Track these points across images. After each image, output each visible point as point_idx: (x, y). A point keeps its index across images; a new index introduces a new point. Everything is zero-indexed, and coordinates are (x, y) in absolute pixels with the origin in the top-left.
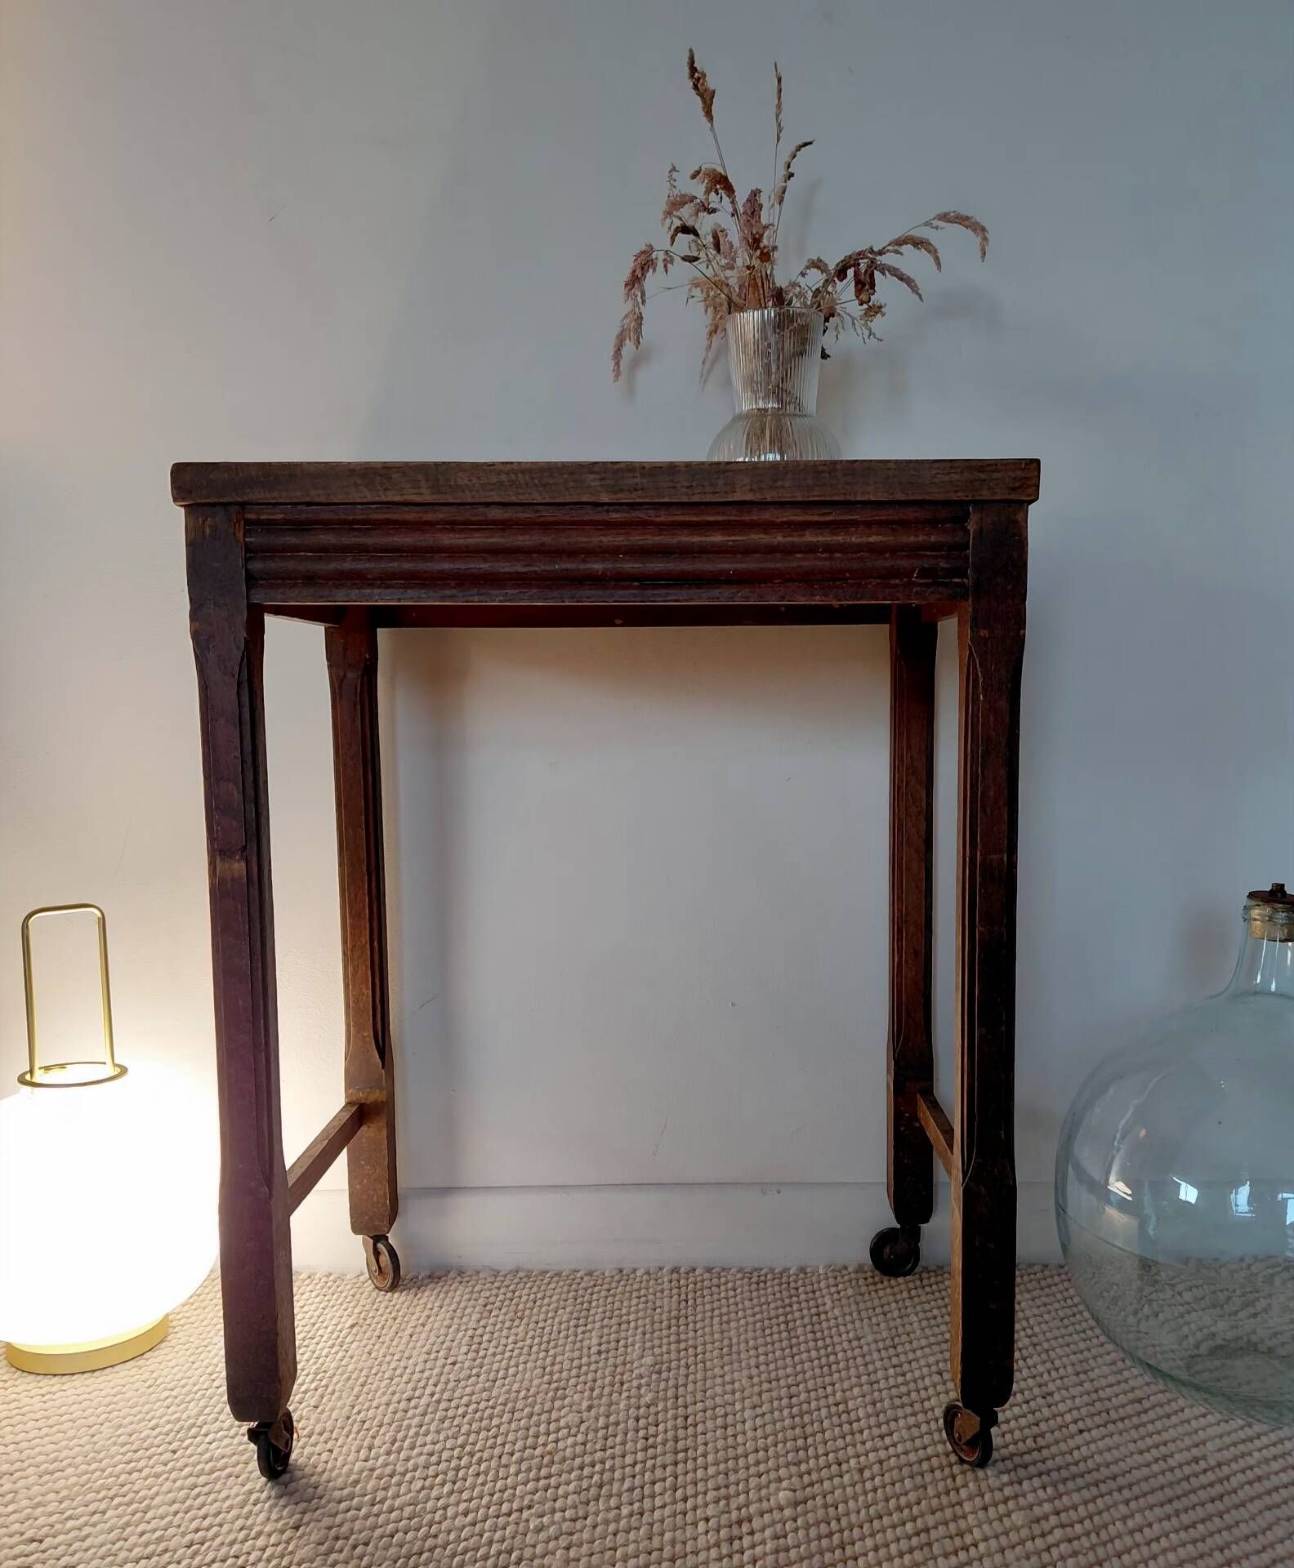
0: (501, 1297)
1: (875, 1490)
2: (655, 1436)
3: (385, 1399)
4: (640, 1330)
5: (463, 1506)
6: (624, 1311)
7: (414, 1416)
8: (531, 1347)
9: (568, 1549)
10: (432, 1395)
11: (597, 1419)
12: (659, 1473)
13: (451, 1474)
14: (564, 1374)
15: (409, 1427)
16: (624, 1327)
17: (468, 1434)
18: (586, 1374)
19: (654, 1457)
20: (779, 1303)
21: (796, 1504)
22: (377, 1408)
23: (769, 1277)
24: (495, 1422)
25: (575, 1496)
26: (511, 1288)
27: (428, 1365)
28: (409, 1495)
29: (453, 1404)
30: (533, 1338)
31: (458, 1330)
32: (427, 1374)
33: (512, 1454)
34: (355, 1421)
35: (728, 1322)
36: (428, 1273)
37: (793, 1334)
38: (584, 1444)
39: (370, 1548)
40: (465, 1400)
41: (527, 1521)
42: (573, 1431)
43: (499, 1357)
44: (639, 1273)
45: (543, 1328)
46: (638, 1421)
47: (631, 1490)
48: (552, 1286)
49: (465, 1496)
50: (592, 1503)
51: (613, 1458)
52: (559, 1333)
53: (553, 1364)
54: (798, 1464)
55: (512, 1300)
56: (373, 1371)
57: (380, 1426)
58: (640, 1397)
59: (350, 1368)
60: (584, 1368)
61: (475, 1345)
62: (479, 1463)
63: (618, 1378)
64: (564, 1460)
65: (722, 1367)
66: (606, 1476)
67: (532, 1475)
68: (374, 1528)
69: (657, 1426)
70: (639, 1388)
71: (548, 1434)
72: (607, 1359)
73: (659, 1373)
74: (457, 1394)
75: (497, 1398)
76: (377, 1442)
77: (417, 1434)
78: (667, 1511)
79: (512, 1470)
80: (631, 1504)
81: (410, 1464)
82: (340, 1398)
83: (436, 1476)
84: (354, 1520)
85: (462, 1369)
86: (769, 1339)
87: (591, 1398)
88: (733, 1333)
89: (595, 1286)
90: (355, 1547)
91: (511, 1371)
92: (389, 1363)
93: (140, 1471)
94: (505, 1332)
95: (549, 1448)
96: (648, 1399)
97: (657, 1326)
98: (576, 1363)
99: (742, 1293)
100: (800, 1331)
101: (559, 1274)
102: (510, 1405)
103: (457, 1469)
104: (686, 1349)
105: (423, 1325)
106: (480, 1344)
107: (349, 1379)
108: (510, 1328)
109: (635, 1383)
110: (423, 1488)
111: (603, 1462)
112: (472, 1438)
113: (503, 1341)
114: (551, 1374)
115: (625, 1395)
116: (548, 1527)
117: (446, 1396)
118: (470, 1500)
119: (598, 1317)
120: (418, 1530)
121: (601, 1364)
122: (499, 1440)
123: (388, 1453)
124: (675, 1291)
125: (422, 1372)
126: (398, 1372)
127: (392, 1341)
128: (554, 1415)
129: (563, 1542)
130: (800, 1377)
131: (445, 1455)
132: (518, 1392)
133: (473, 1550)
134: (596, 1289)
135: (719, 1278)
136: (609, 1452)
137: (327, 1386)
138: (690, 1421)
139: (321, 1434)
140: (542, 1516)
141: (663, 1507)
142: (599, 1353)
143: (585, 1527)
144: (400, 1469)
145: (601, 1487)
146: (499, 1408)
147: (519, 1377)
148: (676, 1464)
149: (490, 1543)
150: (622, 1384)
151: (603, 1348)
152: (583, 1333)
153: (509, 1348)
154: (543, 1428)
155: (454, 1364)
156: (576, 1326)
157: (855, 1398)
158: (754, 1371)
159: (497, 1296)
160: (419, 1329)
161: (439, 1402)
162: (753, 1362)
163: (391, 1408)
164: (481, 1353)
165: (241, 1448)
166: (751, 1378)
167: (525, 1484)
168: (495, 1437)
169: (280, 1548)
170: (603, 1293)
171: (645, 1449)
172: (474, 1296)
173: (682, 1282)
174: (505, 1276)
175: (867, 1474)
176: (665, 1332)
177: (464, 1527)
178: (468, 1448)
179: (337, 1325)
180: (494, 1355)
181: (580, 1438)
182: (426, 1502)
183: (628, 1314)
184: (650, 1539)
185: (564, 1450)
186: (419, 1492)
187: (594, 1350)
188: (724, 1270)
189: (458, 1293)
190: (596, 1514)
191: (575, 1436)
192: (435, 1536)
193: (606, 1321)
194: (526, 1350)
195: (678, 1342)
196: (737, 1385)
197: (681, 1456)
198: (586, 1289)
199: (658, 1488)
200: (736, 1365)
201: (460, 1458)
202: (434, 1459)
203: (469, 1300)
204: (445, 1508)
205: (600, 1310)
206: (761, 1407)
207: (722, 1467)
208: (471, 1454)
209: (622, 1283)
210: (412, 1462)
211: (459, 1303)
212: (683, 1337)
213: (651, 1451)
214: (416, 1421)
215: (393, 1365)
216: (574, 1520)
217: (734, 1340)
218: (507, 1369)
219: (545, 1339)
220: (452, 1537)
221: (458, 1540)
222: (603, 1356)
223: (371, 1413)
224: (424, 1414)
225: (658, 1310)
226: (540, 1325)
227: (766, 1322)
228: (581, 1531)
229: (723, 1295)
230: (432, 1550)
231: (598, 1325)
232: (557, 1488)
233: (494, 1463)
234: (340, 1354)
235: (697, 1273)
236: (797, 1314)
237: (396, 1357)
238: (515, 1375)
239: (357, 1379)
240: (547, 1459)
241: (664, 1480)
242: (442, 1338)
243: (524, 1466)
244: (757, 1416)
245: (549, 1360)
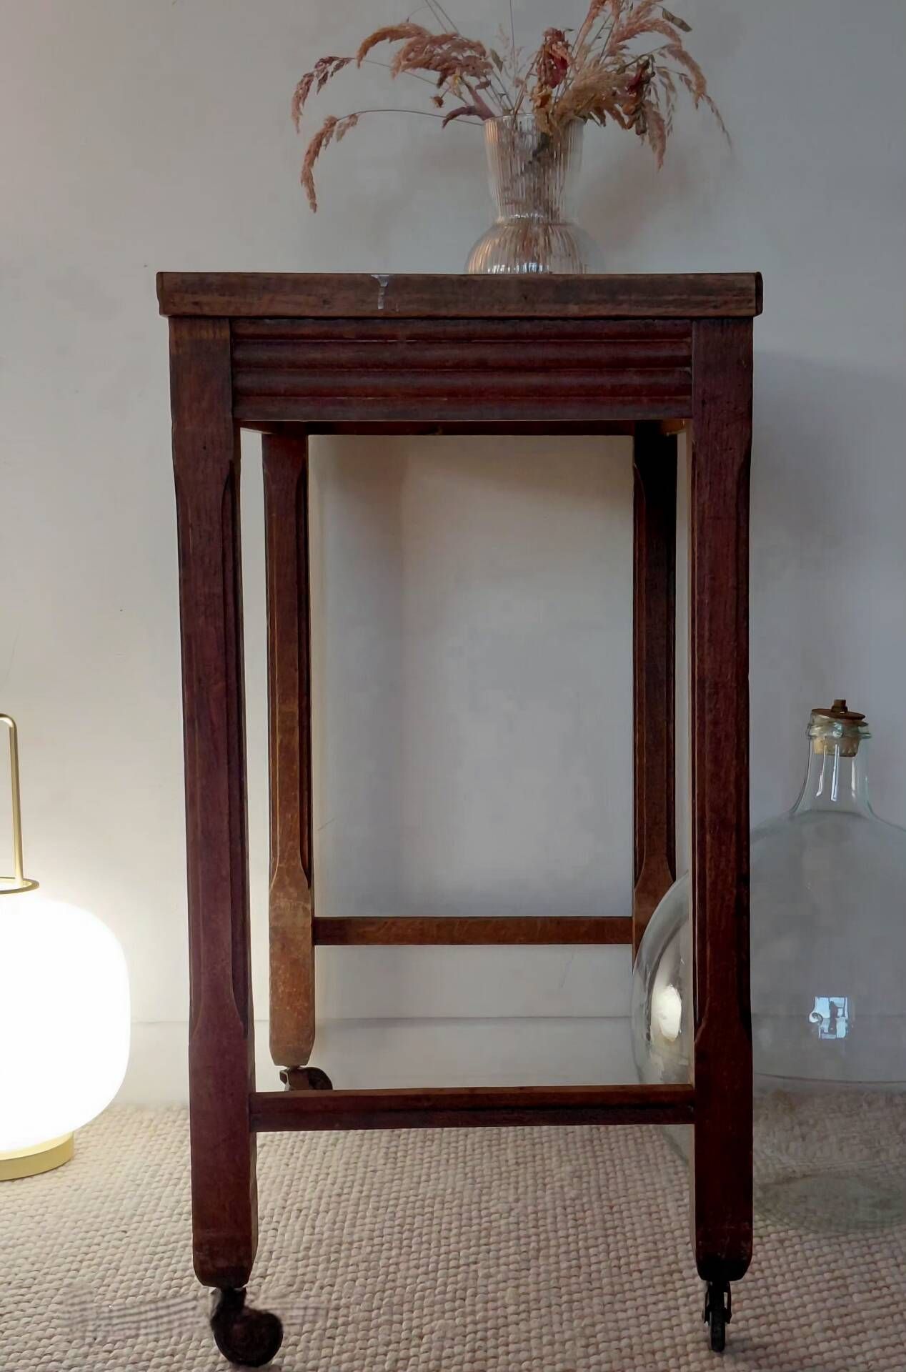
1: (795, 1253)
2: (584, 1218)
3: (315, 1195)
5: (413, 1263)
7: (348, 1206)
8: (448, 1160)
9: (516, 1287)
10: (361, 1192)
11: (525, 1207)
12: (591, 1242)
13: (395, 1243)
14: (487, 1179)
15: (345, 1214)
17: (404, 1217)
18: (507, 1178)
19: (585, 1232)
22: (310, 1201)
24: (427, 1210)
25: (516, 1256)
27: (349, 1172)
28: (361, 1257)
29: (383, 1197)
30: (449, 1154)
31: (371, 1148)
32: (350, 1178)
33: (450, 1230)
34: (290, 1212)
38: (518, 1223)
40: (394, 1195)
42: (504, 1215)
43: (417, 1167)
45: (457, 1148)
46: (565, 1209)
47: (567, 1252)
49: (413, 1256)
50: (532, 1260)
51: (546, 1232)
52: (474, 1150)
53: (473, 1172)
57: (318, 1213)
59: (271, 1175)
60: (505, 1175)
61: (390, 1158)
62: (420, 1235)
63: (540, 1181)
64: (499, 1234)
65: (641, 1174)
66: (542, 1244)
67: (472, 1243)
69: (584, 1212)
70: (562, 1187)
71: (481, 1217)
72: (526, 1168)
73: (580, 1177)
74: (385, 1191)
75: (425, 1194)
76: (318, 1223)
77: (355, 1218)
78: (603, 1265)
79: (452, 1240)
80: (569, 1261)
83: (381, 1245)
85: (384, 1175)
87: (516, 1194)
91: (433, 1176)
92: (309, 1171)
95: (484, 1225)
96: (573, 1194)
98: (495, 1171)
102: (438, 1199)
103: (401, 1240)
104: (604, 1162)
106: (395, 1158)
108: (422, 1147)
109: (558, 1184)
110: (372, 1252)
111: (538, 1235)
112: (408, 1220)
113: (418, 1156)
114: (473, 1178)
115: (548, 1192)
116: (495, 1275)
117: (374, 1192)
118: (418, 1259)
121: (520, 1172)
122: (435, 1222)
123: (332, 1230)
125: (345, 1177)
126: (321, 1177)
127: (306, 1156)
128: (483, 1205)
129: (512, 1283)
131: (386, 1231)
132: (445, 1190)
136: (541, 1229)
138: (615, 1209)
140: (488, 1268)
141: (598, 1263)
142: (517, 1164)
143: (528, 1275)
144: (346, 1239)
145: (538, 1250)
146: (428, 1201)
147: (441, 1180)
148: (607, 1236)
149: (445, 1285)
150: (545, 1185)
151: (520, 1160)
152: (498, 1150)
153: (426, 1161)
154: (474, 1213)
155: (375, 1171)
158: (674, 1177)
161: (369, 1197)
163: (323, 1201)
164: (399, 1165)
166: (671, 1181)
167: (468, 1248)
168: (430, 1219)
171: (576, 1227)
175: (787, 1243)
177: (418, 1275)
178: (406, 1227)
180: (413, 1165)
181: (512, 1219)
182: (378, 1260)
184: (590, 1282)
185: (499, 1227)
186: (368, 1254)
187: (511, 1162)
190: (538, 1267)
191: (506, 1218)
192: (393, 1281)
194: (443, 1162)
195: (595, 1157)
197: (610, 1232)
199: (592, 1251)
201: (401, 1233)
202: (376, 1234)
204: (396, 1264)
207: (650, 1238)
208: (411, 1231)
210: (355, 1236)
212: (598, 1153)
213: (581, 1229)
214: (351, 1209)
215: (314, 1172)
216: (518, 1271)
218: (428, 1175)
219: (460, 1154)
220: (409, 1280)
221: (416, 1283)
222: (522, 1166)
223: (305, 1204)
224: (357, 1205)
228: (526, 1277)
232: (498, 1251)
233: (434, 1236)
237: (315, 1167)
238: (438, 1179)
239: (282, 1183)
240: (483, 1234)
241: (597, 1246)
242: (356, 1155)
243: (463, 1238)
244: (680, 1206)
245: (468, 1170)
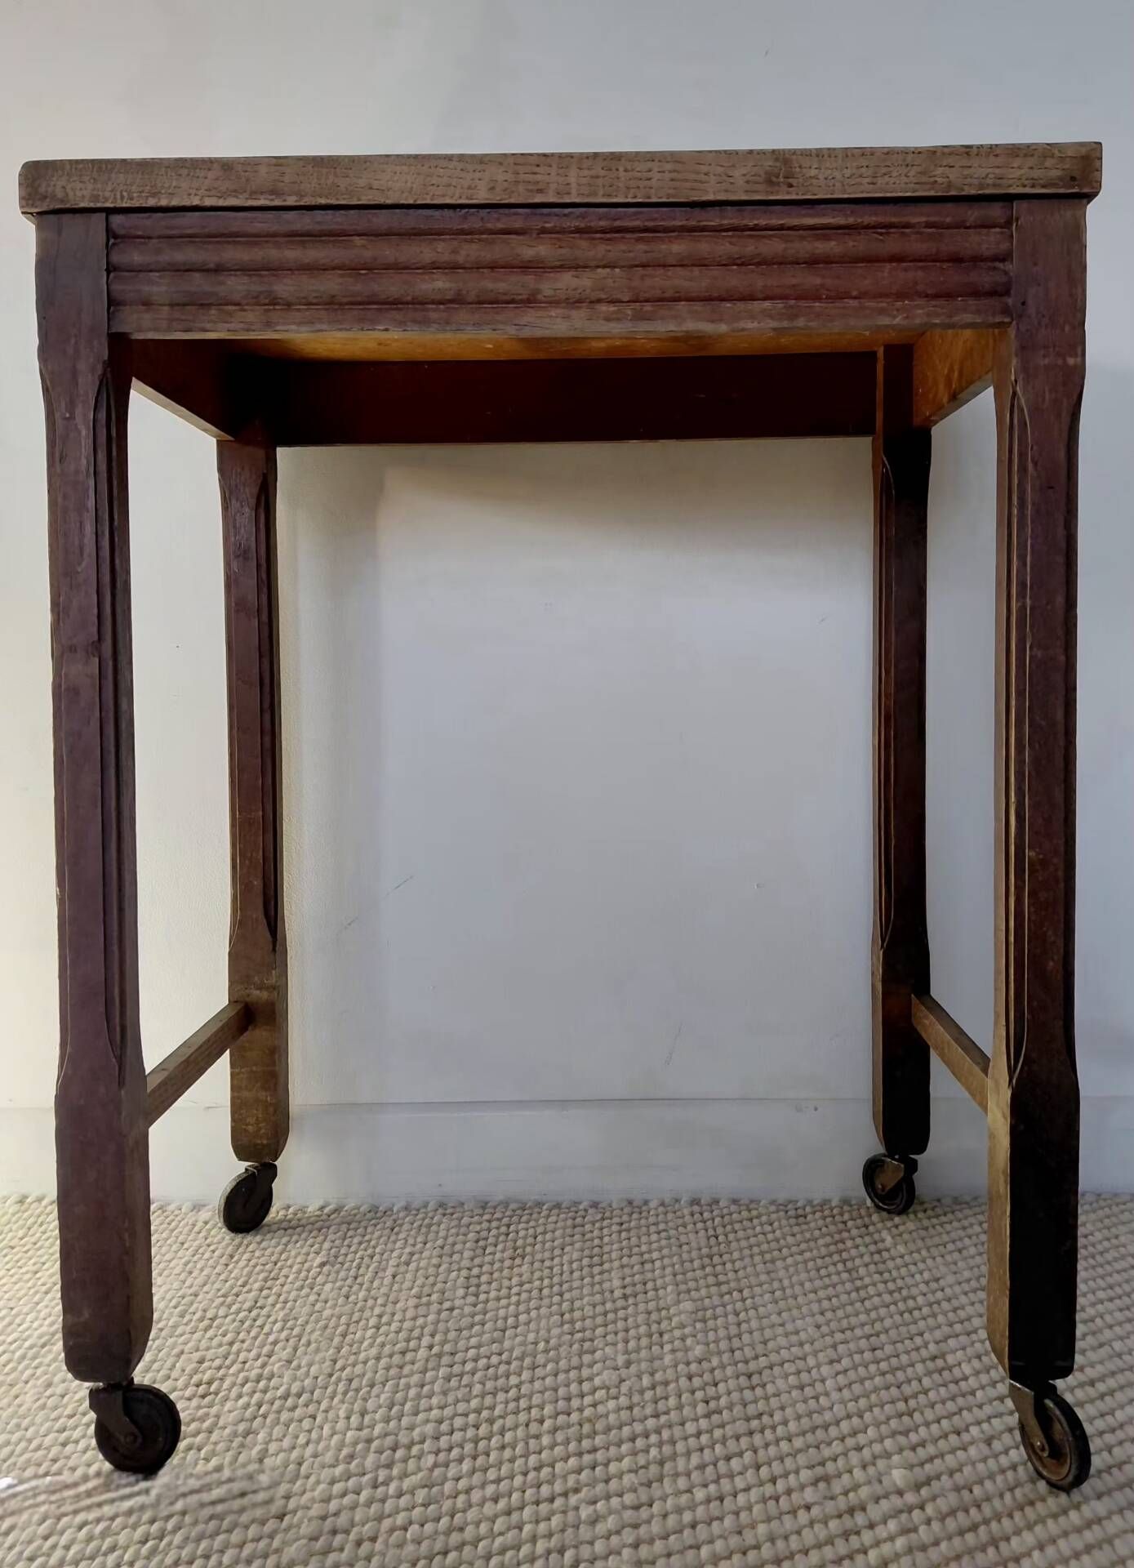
0: (494, 1232)
2: (718, 1398)
3: (374, 1351)
4: (668, 1270)
5: (490, 1490)
6: (644, 1248)
7: (412, 1374)
8: (541, 1290)
9: (636, 1546)
10: (431, 1347)
11: (639, 1377)
12: (732, 1445)
13: (468, 1447)
14: (588, 1322)
15: (408, 1387)
16: (648, 1266)
17: (483, 1395)
18: (614, 1322)
19: (722, 1426)
20: (828, 1239)
21: (918, 1487)
22: (365, 1363)
23: (808, 1209)
24: (514, 1380)
25: (632, 1475)
26: (505, 1220)
27: (421, 1311)
28: (420, 1475)
29: (459, 1357)
30: (541, 1279)
31: (450, 1271)
32: (420, 1321)
33: (541, 1422)
34: (339, 1380)
35: (773, 1261)
36: (403, 1203)
37: (855, 1275)
38: (630, 1409)
39: (378, 1546)
40: (472, 1352)
41: (577, 1508)
42: (613, 1391)
43: (504, 1302)
44: (653, 1205)
45: (551, 1268)
46: (691, 1379)
47: (702, 1467)
48: (553, 1219)
49: (492, 1474)
50: (654, 1485)
51: (670, 1427)
52: (572, 1272)
53: (572, 1310)
54: (906, 1433)
55: (507, 1235)
56: (355, 1318)
57: (372, 1386)
58: (686, 1350)
59: (327, 1313)
60: (611, 1316)
61: (472, 1287)
62: (502, 1433)
63: (654, 1327)
64: (608, 1429)
65: (779, 1314)
66: (667, 1449)
67: (572, 1446)
68: (379, 1519)
69: (716, 1385)
70: (683, 1339)
71: (582, 1395)
72: (636, 1305)
73: (704, 1321)
74: (462, 1344)
75: (511, 1350)
76: (370, 1405)
77: (419, 1396)
78: (754, 1494)
79: (546, 1440)
80: (705, 1486)
81: (416, 1433)
82: (317, 1350)
83: (450, 1449)
84: (353, 1508)
85: (462, 1316)
86: (827, 1281)
87: (626, 1352)
88: (782, 1273)
89: (603, 1219)
90: (359, 1543)
91: (523, 1318)
92: (372, 1309)
93: (77, 1442)
94: (506, 1272)
95: (588, 1412)
96: (698, 1350)
97: (687, 1265)
98: (599, 1309)
99: (780, 1228)
100: (862, 1271)
101: (558, 1206)
102: (527, 1361)
103: (476, 1441)
104: (730, 1293)
105: (407, 1264)
106: (478, 1286)
107: (326, 1327)
108: (511, 1268)
109: (677, 1333)
110: (436, 1465)
112: (488, 1400)
113: (506, 1283)
114: (572, 1322)
115: (667, 1347)
116: (605, 1518)
117: (447, 1348)
118: (498, 1481)
119: (614, 1255)
120: (438, 1520)
121: (630, 1310)
122: (523, 1403)
123: (387, 1420)
124: (700, 1225)
125: (414, 1319)
126: (384, 1319)
127: (372, 1282)
128: (585, 1372)
129: (629, 1536)
130: (878, 1326)
131: (458, 1422)
132: (536, 1343)
133: (512, 1548)
134: (606, 1223)
135: (749, 1211)
136: (663, 1418)
137: (300, 1337)
138: (755, 1380)
139: (299, 1395)
140: (595, 1503)
141: (747, 1489)
142: (625, 1297)
143: (652, 1516)
144: (403, 1439)
145: (661, 1463)
146: (515, 1364)
147: (532, 1326)
148: (751, 1433)
149: (534, 1539)
150: (661, 1334)
151: (628, 1291)
152: (601, 1273)
153: (515, 1290)
154: (574, 1387)
155: (451, 1309)
156: (591, 1266)
157: (954, 1352)
158: (820, 1319)
159: (489, 1230)
160: (402, 1269)
161: (439, 1356)
162: (815, 1307)
163: (383, 1362)
164: (482, 1297)
165: (201, 1412)
166: (818, 1327)
167: (566, 1459)
168: (517, 1399)
169: (262, 1544)
170: (615, 1228)
171: (708, 1415)
172: (463, 1230)
173: (706, 1215)
174: (495, 1208)
176: (699, 1273)
177: (496, 1516)
178: (485, 1414)
179: (303, 1263)
180: (498, 1299)
181: (623, 1401)
182: (442, 1484)
183: (650, 1252)
184: (740, 1533)
185: (607, 1416)
186: (431, 1470)
187: (618, 1293)
188: (752, 1201)
189: (442, 1226)
190: (664, 1499)
191: (616, 1398)
192: (461, 1529)
193: (625, 1260)
194: (535, 1293)
195: (718, 1284)
196: (803, 1335)
197: (755, 1423)
198: (593, 1223)
199: (735, 1463)
200: (795, 1312)
201: (477, 1427)
202: (444, 1427)
203: (458, 1235)
204: (468, 1491)
205: (615, 1246)
206: (839, 1361)
207: (810, 1438)
208: (491, 1421)
209: (635, 1216)
210: (417, 1431)
211: (446, 1238)
212: (722, 1278)
213: (716, 1418)
214: (415, 1379)
215: (377, 1311)
216: (637, 1508)
217: (786, 1283)
218: (516, 1316)
219: (556, 1280)
220: (484, 1528)
221: (492, 1535)
222: (631, 1301)
223: (359, 1369)
224: (424, 1371)
225: (685, 1248)
226: (547, 1263)
227: (819, 1262)
228: (649, 1522)
229: (758, 1229)
230: (460, 1547)
231: (616, 1264)
232: (606, 1465)
233: (520, 1432)
234: (312, 1298)
235: (722, 1204)
236: (854, 1252)
237: (380, 1301)
238: (528, 1323)
239: (336, 1327)
240: (586, 1428)
241: (741, 1454)
242: (431, 1279)
243: (560, 1436)
244: (837, 1374)
245: (565, 1306)
